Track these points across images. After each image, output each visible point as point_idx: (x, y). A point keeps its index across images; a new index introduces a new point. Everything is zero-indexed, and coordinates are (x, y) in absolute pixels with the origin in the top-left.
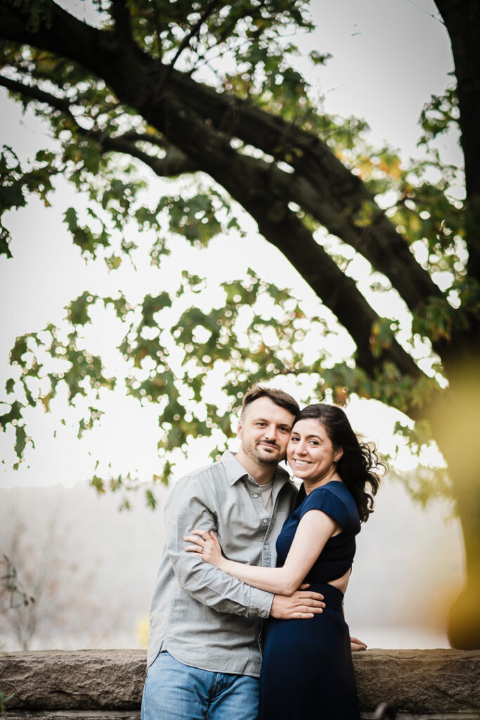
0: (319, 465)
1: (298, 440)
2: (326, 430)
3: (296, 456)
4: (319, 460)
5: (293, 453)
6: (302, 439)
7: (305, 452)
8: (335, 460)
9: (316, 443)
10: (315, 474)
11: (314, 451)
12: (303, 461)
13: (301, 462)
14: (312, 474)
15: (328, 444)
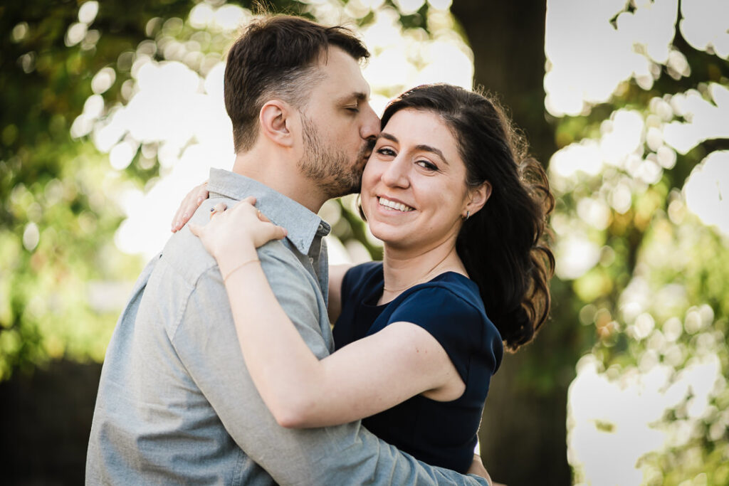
0: (429, 217)
1: (393, 154)
2: (460, 140)
3: (382, 189)
4: (433, 205)
5: (378, 180)
6: (402, 154)
7: (404, 183)
8: (465, 213)
9: (431, 167)
10: (419, 237)
11: (424, 184)
12: (396, 201)
13: (392, 204)
14: (410, 235)
15: (457, 172)
